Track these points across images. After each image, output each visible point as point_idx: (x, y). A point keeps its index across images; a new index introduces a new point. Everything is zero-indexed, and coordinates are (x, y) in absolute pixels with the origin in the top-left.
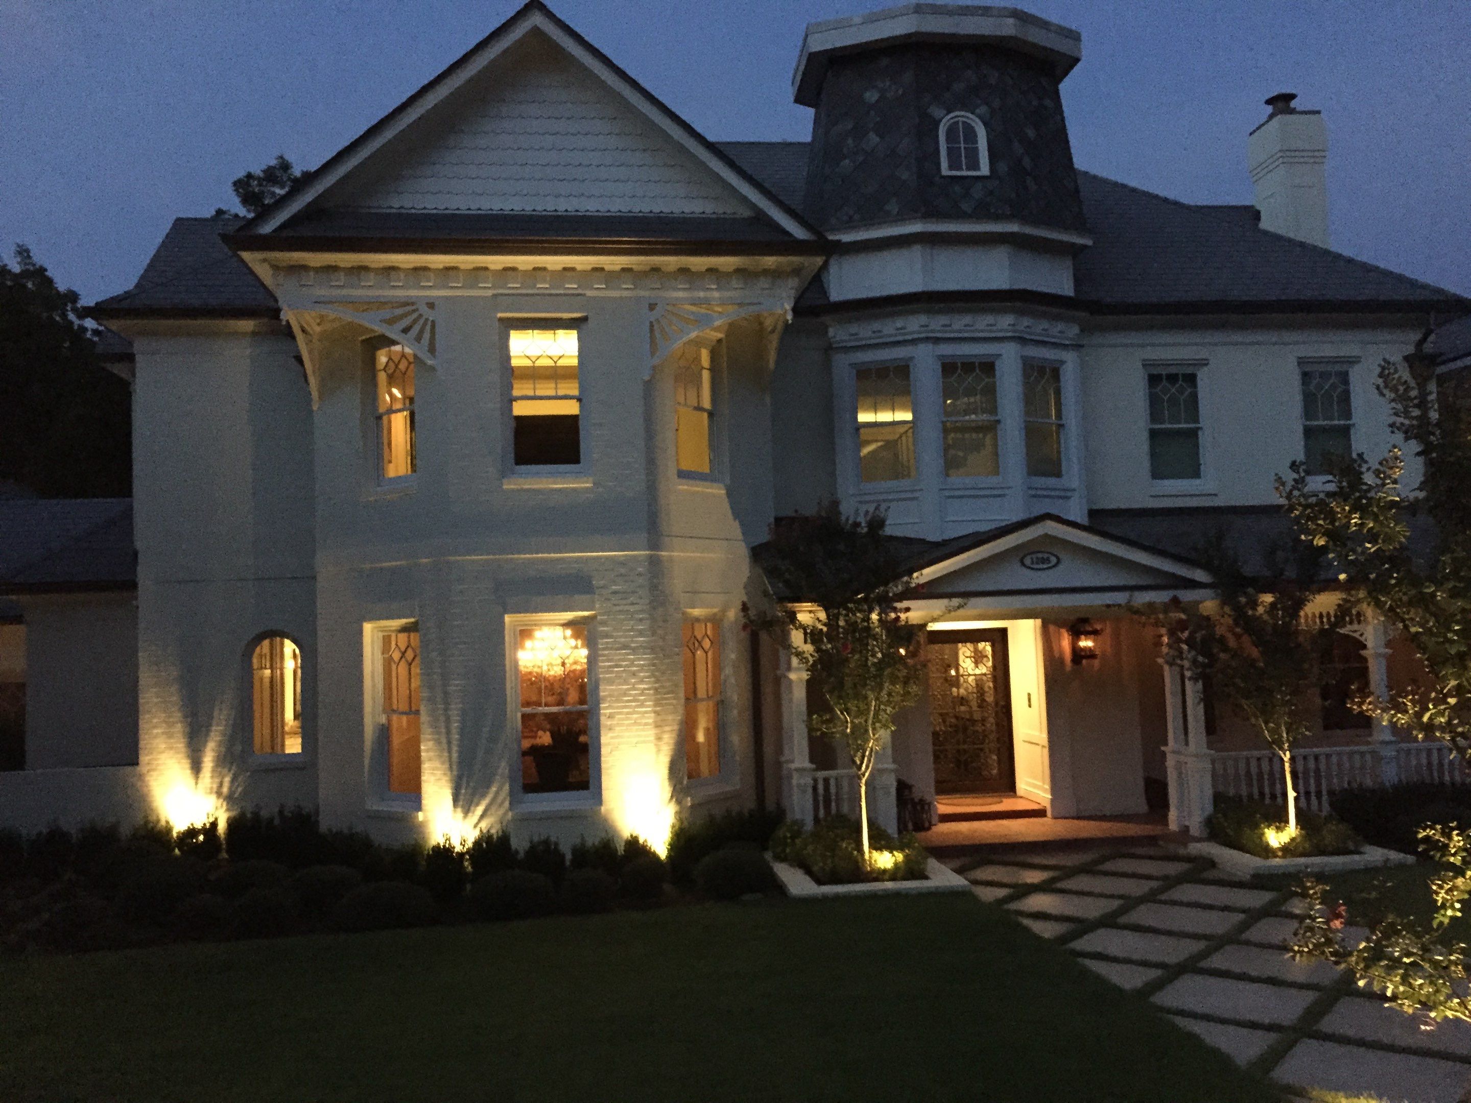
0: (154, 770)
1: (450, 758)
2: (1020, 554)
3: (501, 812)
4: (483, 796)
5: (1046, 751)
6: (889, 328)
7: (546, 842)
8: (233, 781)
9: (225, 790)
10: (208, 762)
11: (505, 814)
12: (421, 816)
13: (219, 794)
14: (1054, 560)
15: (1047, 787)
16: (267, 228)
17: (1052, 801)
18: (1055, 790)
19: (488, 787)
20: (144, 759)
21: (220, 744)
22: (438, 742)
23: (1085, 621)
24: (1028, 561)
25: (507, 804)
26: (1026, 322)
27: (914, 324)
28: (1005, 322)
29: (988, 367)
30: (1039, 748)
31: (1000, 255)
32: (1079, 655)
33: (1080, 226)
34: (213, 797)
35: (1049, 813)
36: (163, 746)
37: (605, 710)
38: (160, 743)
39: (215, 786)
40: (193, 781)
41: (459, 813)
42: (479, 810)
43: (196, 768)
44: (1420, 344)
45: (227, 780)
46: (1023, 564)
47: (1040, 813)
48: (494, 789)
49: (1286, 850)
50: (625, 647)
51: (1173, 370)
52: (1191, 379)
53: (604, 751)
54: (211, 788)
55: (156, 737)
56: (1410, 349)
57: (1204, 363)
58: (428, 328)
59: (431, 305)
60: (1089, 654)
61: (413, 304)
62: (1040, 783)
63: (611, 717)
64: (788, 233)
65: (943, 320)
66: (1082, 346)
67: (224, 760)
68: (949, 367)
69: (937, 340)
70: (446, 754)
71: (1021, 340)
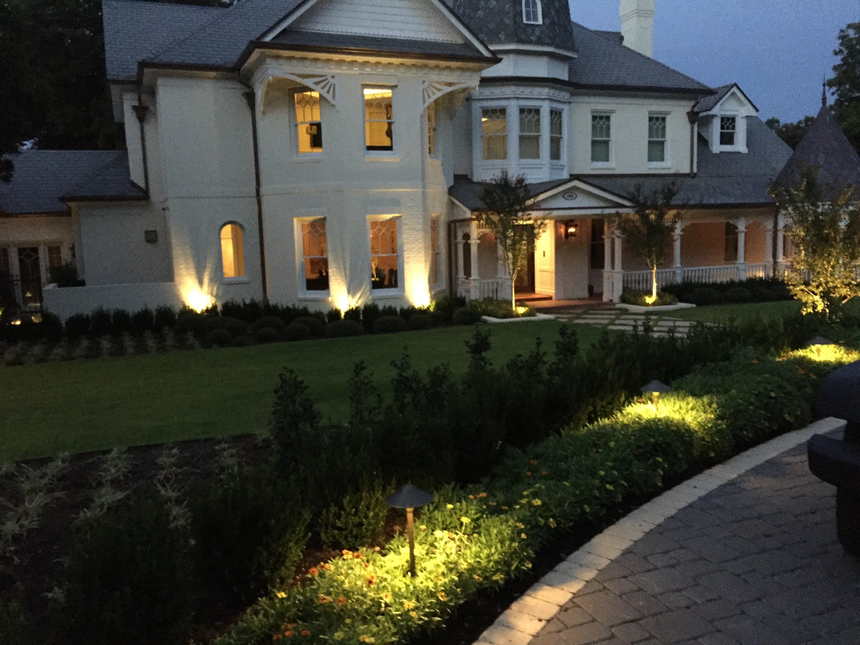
0: (182, 284)
1: (345, 274)
2: (564, 194)
3: (366, 296)
4: (360, 289)
5: (553, 275)
6: (497, 91)
7: (390, 307)
8: (218, 288)
9: (214, 293)
10: (206, 280)
11: (368, 298)
12: (330, 299)
13: (212, 295)
14: (575, 196)
15: (553, 288)
16: (268, 38)
17: (556, 293)
18: (557, 288)
19: (362, 286)
20: (177, 279)
21: (211, 272)
22: (339, 268)
23: (572, 221)
24: (565, 196)
25: (369, 293)
26: (552, 91)
27: (509, 90)
28: (545, 91)
29: (537, 111)
30: (549, 274)
31: (544, 60)
32: (567, 235)
33: (572, 49)
34: (210, 296)
35: (554, 298)
36: (185, 273)
37: (406, 255)
38: (184, 272)
39: (210, 291)
40: (199, 289)
41: (350, 297)
42: (358, 295)
43: (201, 283)
44: (694, 107)
45: (215, 289)
46: (564, 198)
47: (550, 298)
48: (364, 287)
49: (654, 304)
50: (413, 229)
51: (601, 114)
52: (608, 118)
53: (406, 272)
54: (208, 292)
55: (181, 269)
56: (689, 109)
57: (613, 111)
58: (332, 86)
59: (333, 77)
60: (572, 234)
61: (326, 76)
62: (549, 287)
63: (408, 258)
64: (482, 54)
65: (521, 89)
66: (570, 103)
67: (212, 281)
68: (522, 111)
69: (518, 98)
70: (343, 273)
71: (551, 100)
